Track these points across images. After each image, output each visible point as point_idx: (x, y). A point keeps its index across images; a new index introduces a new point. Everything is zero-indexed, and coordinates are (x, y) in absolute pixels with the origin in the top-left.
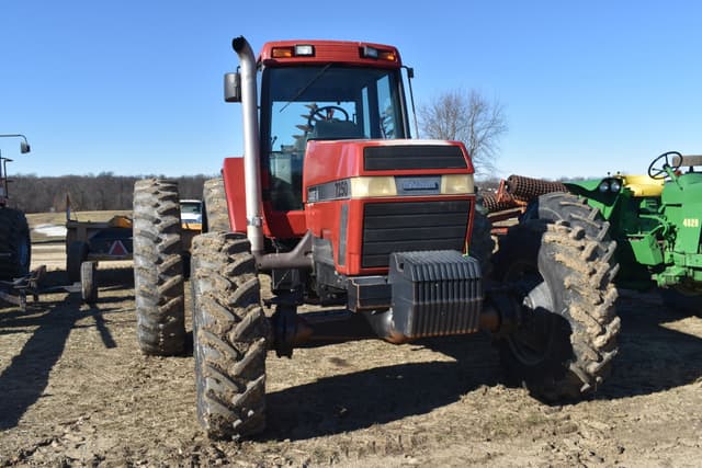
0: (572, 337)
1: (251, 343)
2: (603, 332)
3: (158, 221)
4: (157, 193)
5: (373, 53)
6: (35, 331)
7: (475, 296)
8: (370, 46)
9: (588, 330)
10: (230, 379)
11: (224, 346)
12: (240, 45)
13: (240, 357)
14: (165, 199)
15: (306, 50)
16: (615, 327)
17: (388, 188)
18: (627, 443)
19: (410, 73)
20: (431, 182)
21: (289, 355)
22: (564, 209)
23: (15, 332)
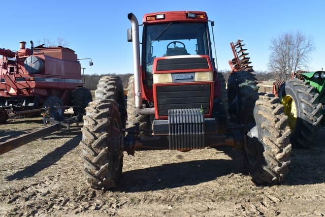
0: (264, 153)
1: (101, 149)
2: (281, 151)
3: (105, 94)
4: (107, 82)
5: (193, 16)
6: (74, 138)
7: (201, 132)
8: (191, 13)
9: (273, 150)
10: (93, 164)
11: (89, 150)
12: (131, 16)
13: (96, 155)
14: (109, 84)
15: (161, 17)
16: (288, 149)
17: (168, 79)
18: (284, 210)
19: (213, 24)
20: (189, 76)
21: (133, 154)
22: (296, 87)
23: (66, 137)
